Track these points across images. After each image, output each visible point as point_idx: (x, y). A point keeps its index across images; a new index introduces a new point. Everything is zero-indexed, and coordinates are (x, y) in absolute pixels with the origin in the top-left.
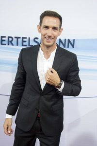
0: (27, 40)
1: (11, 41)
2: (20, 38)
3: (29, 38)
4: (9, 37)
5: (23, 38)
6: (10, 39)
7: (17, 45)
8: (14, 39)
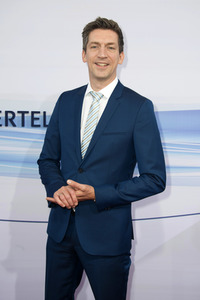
0: (40, 116)
1: (11, 120)
2: (27, 112)
3: (45, 113)
4: (7, 113)
5: (33, 113)
6: (10, 116)
7: (23, 125)
8: (17, 115)
